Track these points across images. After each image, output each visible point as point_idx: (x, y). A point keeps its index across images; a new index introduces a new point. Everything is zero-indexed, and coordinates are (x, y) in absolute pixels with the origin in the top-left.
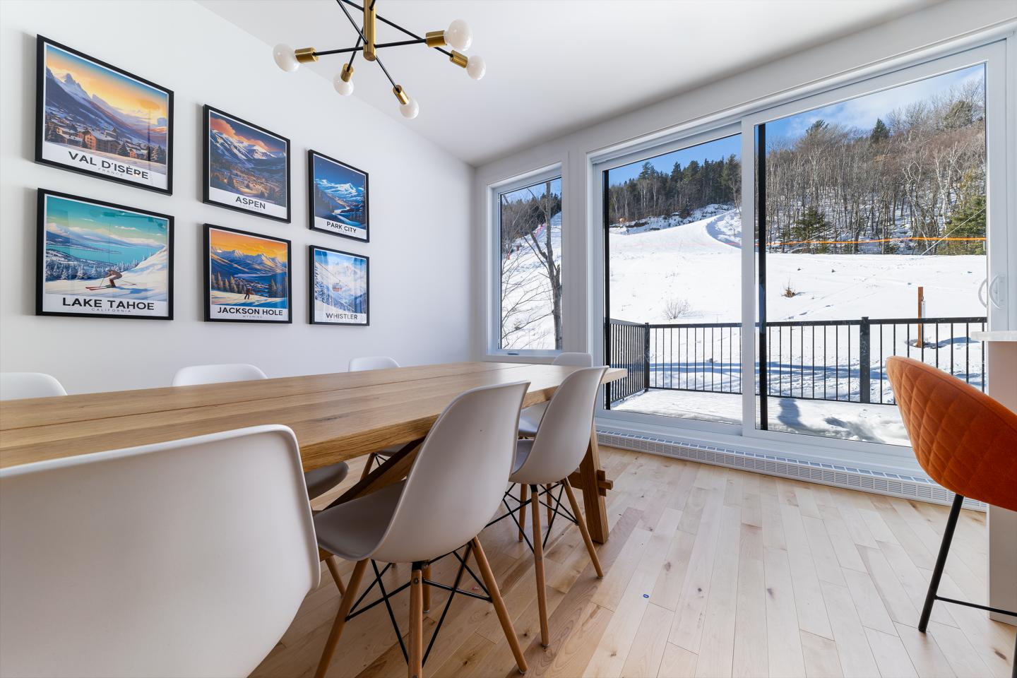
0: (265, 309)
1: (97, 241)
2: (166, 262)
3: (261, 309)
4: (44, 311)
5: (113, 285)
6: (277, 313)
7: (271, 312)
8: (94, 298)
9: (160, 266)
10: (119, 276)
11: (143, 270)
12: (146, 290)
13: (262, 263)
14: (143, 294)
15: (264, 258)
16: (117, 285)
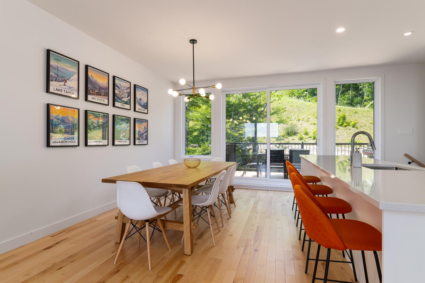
0: (69, 140)
1: (61, 69)
2: (77, 78)
3: (68, 140)
4: (50, 91)
5: (65, 85)
6: (74, 142)
7: (72, 142)
8: (61, 89)
9: (76, 79)
10: (66, 82)
11: (72, 80)
12: (73, 88)
13: (68, 120)
14: (72, 89)
15: (69, 117)
16: (66, 85)
